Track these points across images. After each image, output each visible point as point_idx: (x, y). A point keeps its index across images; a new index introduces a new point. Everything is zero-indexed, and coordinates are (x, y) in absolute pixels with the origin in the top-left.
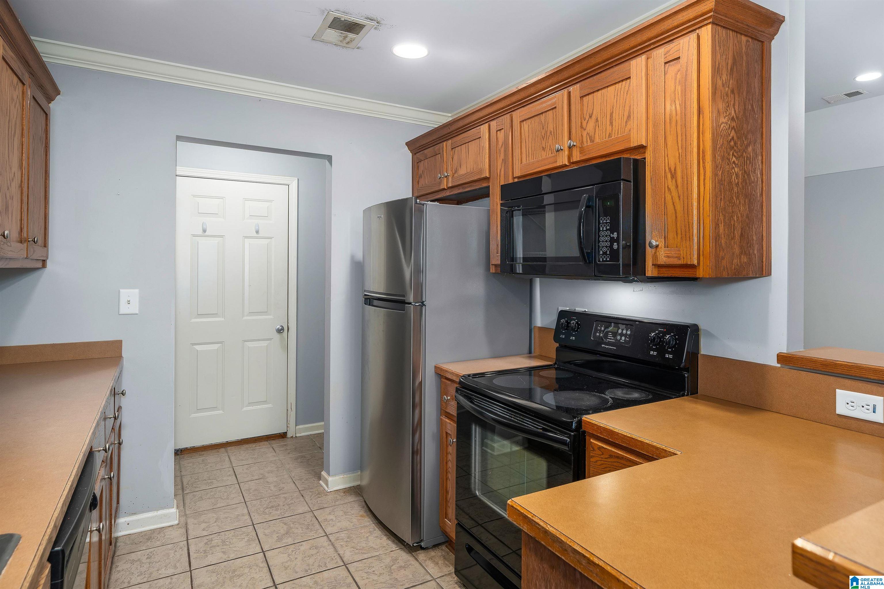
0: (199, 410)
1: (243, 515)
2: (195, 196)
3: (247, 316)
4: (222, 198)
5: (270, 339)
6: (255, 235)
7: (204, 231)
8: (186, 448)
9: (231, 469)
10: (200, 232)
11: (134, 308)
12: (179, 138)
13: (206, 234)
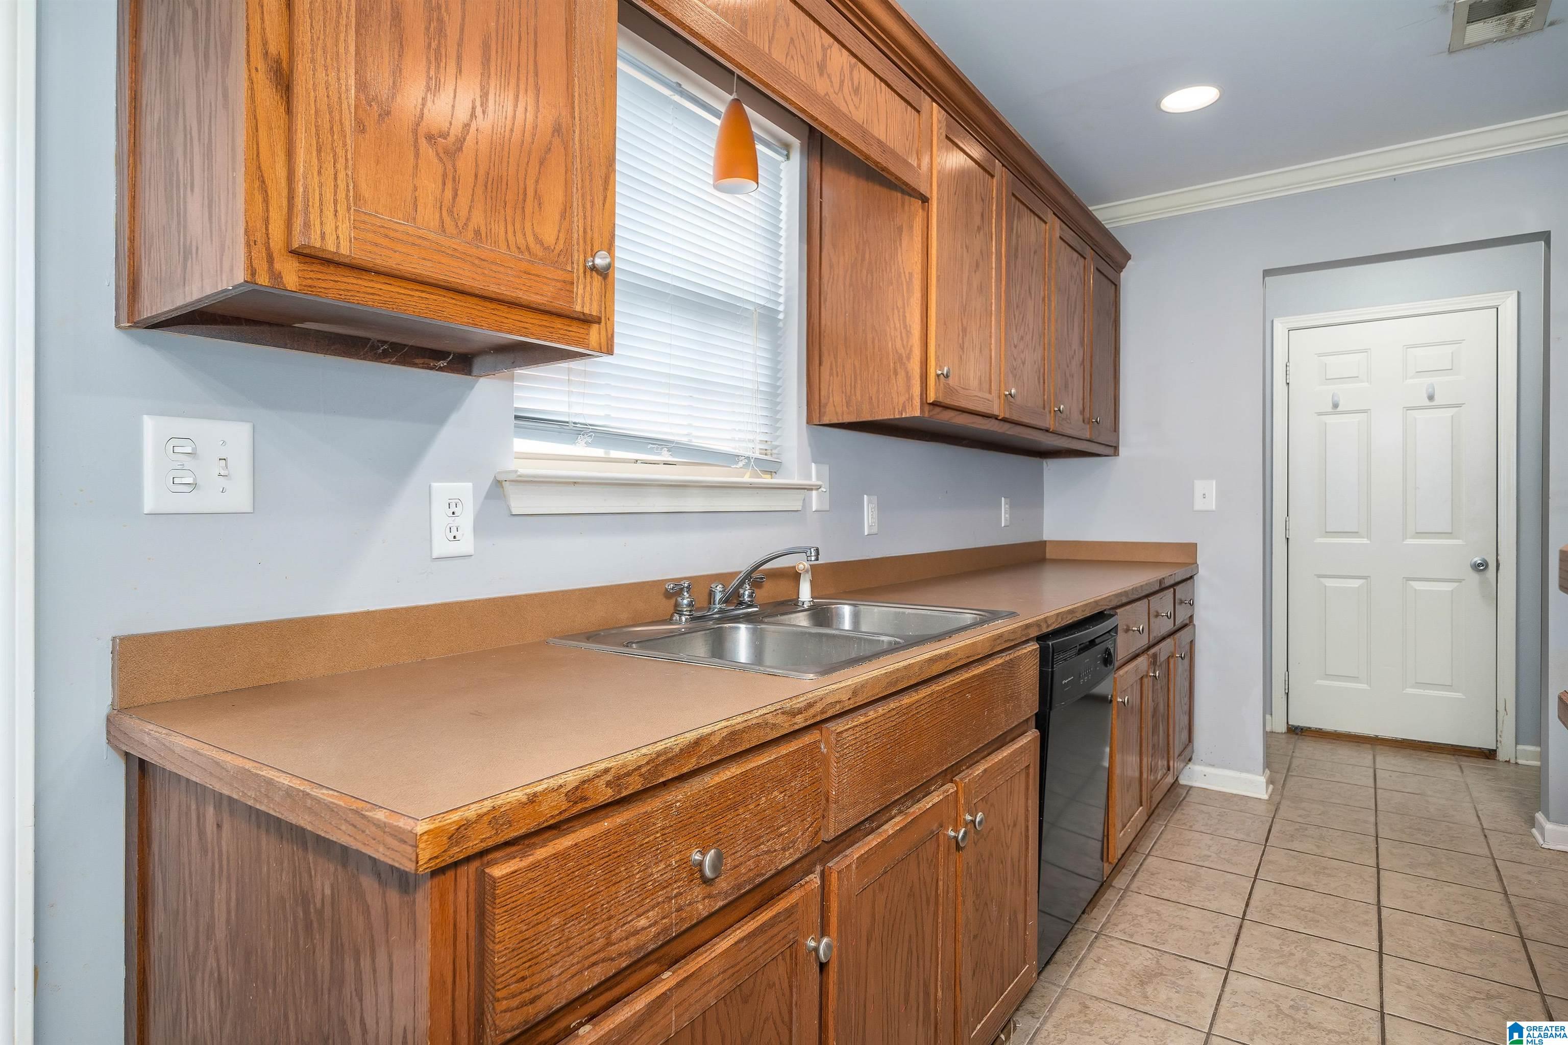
0: (1328, 676)
1: (1365, 822)
2: (1320, 355)
3: (1412, 537)
4: (1365, 351)
5: (1459, 581)
6: (1427, 403)
7: (1336, 406)
8: (1310, 728)
9: (1372, 770)
10: (1329, 408)
11: (1211, 504)
12: (1267, 273)
13: (1339, 409)
